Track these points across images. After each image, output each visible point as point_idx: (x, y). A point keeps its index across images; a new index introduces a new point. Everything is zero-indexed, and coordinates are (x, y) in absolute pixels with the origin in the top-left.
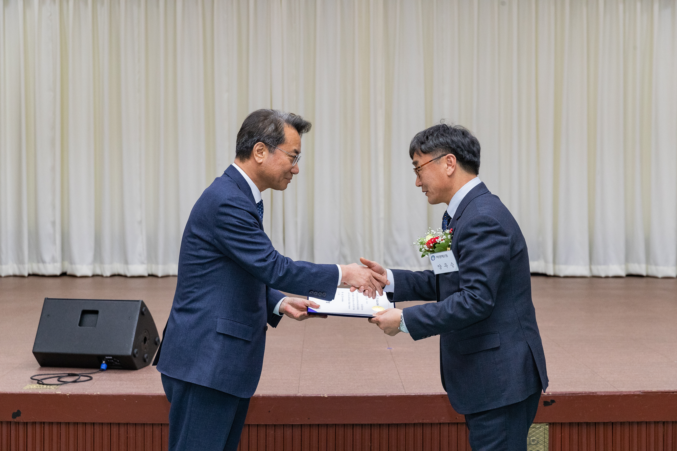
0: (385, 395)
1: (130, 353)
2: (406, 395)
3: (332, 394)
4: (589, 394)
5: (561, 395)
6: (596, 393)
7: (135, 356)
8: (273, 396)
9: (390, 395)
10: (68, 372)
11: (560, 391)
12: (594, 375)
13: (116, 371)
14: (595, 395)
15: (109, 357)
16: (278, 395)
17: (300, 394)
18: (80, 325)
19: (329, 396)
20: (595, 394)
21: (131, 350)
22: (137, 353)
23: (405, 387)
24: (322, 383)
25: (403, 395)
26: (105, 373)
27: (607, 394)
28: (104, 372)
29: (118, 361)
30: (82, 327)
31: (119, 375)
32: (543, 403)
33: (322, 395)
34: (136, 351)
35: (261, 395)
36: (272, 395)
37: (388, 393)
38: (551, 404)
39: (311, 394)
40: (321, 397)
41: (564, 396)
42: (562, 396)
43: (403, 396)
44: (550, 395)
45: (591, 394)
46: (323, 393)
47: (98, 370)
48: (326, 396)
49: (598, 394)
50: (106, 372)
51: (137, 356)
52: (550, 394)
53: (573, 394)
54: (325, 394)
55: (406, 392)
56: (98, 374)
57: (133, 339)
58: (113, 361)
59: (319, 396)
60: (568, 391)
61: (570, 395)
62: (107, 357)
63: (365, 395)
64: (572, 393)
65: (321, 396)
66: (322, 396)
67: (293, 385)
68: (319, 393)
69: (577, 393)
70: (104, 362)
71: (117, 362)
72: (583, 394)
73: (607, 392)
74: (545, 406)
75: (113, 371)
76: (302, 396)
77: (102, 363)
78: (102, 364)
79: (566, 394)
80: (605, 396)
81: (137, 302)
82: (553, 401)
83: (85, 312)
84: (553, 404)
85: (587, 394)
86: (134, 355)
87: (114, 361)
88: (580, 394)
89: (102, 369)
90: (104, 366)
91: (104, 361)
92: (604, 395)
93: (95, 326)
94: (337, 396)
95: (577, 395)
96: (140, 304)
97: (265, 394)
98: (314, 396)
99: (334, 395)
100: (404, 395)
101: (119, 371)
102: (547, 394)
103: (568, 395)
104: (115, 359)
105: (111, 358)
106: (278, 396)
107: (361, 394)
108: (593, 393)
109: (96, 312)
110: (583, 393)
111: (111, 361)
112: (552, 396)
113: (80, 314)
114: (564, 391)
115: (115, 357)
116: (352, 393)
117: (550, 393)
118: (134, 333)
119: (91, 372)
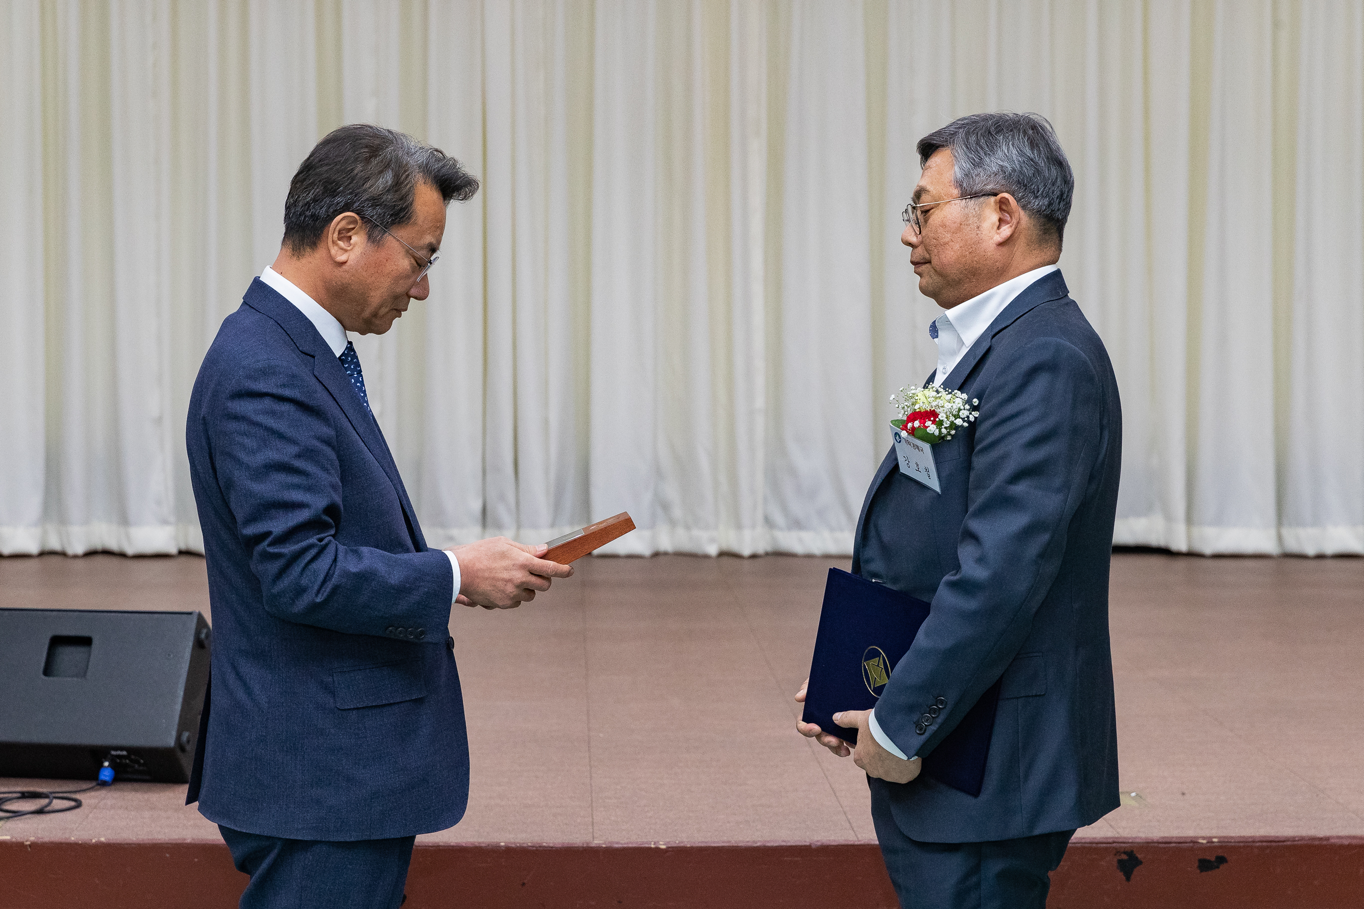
0: (808, 844)
1: (171, 742)
2: (859, 843)
3: (677, 842)
4: (1309, 842)
5: (1242, 844)
6: (1327, 839)
7: (183, 749)
8: (533, 847)
9: (819, 844)
10: (19, 789)
11: (1238, 835)
12: (1317, 795)
13: (136, 785)
14: (1326, 846)
15: (119, 753)
16: (544, 844)
17: (598, 841)
18: (48, 671)
19: (669, 846)
20: (1325, 842)
21: (174, 733)
22: (188, 741)
23: (854, 825)
24: (649, 814)
25: (852, 843)
26: (110, 790)
27: (1354, 842)
28: (108, 788)
29: (142, 761)
30: (51, 678)
31: (146, 796)
32: (1197, 864)
33: (653, 843)
34: (186, 735)
35: (502, 844)
36: (529, 844)
37: (816, 839)
38: (1218, 867)
39: (626, 841)
40: (650, 848)
41: (1248, 846)
42: (1244, 846)
43: (853, 846)
44: (1213, 844)
45: (1317, 843)
46: (656, 840)
47: (94, 784)
48: (663, 847)
49: (1333, 841)
50: (113, 787)
51: (188, 748)
52: (1213, 842)
53: (1271, 841)
54: (661, 843)
55: (859, 836)
56: (93, 793)
57: (178, 707)
58: (128, 761)
59: (647, 846)
60: (1257, 834)
61: (1264, 844)
62: (113, 753)
63: (758, 844)
64: (1271, 839)
65: (650, 845)
66: (653, 846)
67: (579, 821)
68: (644, 840)
69: (1282, 839)
70: (106, 764)
71: (138, 762)
72: (1296, 843)
73: (1354, 837)
74: (1201, 871)
75: (129, 786)
76: (604, 846)
77: (101, 766)
78: (102, 770)
79: (1254, 842)
80: (1349, 847)
81: (186, 616)
82: (1221, 860)
83: (57, 642)
84: (1222, 867)
85: (1305, 842)
86: (180, 746)
87: (131, 760)
88: (1288, 843)
89: (102, 781)
90: (106, 773)
91: (106, 761)
92: (1348, 845)
93: (84, 674)
94: (689, 846)
95: (1282, 844)
96: (195, 620)
97: (512, 841)
98: (634, 845)
99: (682, 845)
100: (856, 843)
101: (145, 786)
102: (1208, 842)
103: (1258, 844)
104: (133, 757)
105: (125, 753)
106: (545, 847)
107: (748, 842)
108: (1321, 839)
109: (86, 642)
110: (1296, 839)
111: (124, 761)
112: (1221, 847)
113: (47, 647)
114: (1250, 835)
115: (134, 752)
116: (725, 839)
117: (1215, 840)
118: (181, 693)
119: (75, 789)
